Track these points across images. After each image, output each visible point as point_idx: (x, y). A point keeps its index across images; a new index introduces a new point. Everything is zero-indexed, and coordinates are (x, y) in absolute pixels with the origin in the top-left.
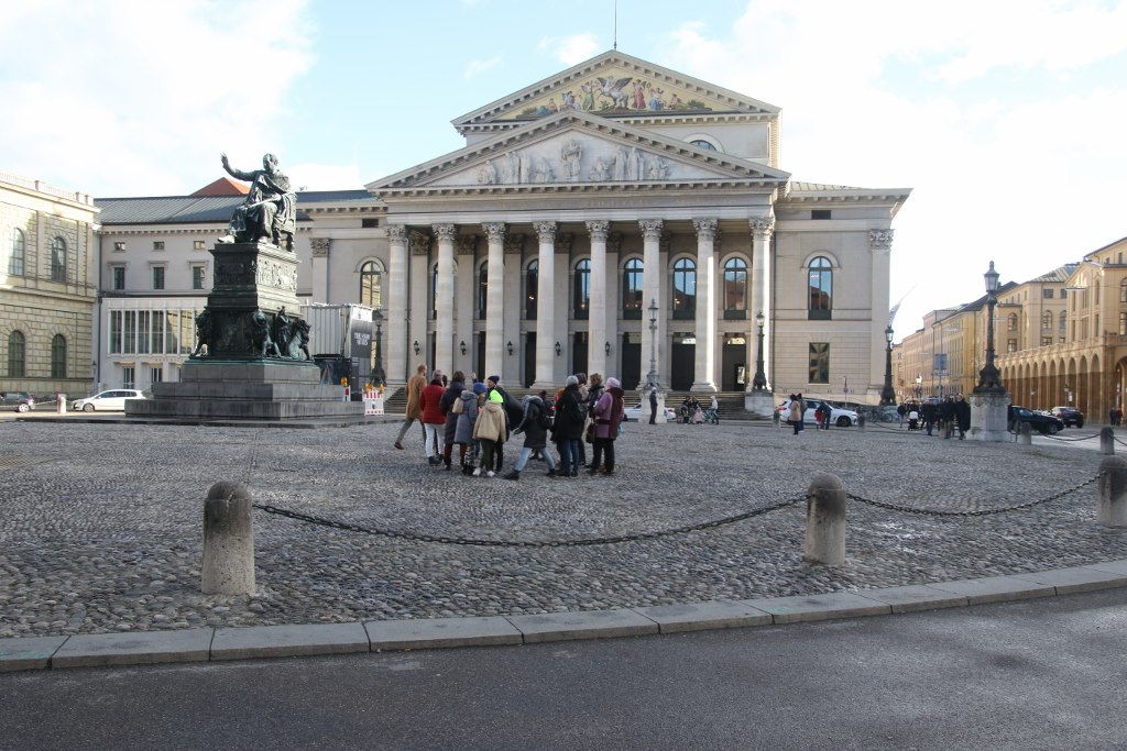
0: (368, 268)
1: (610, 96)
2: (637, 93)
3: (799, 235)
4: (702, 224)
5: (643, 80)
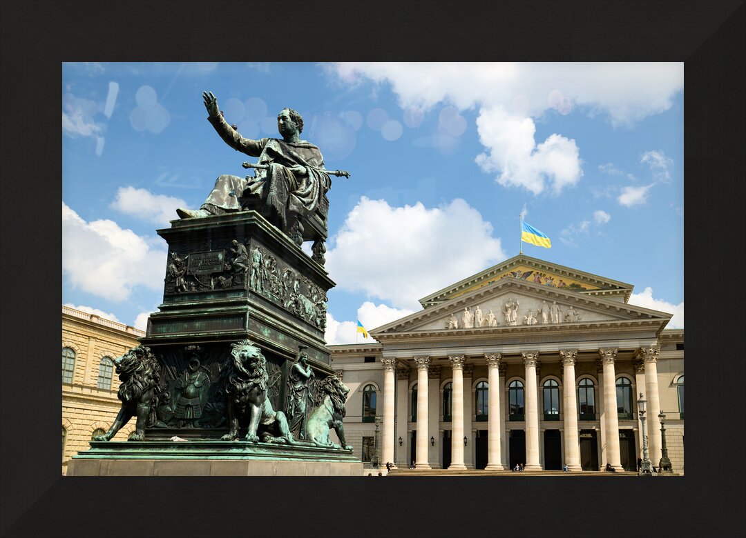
0: (367, 389)
2: (537, 280)
3: (668, 361)
4: (606, 352)
5: (540, 272)
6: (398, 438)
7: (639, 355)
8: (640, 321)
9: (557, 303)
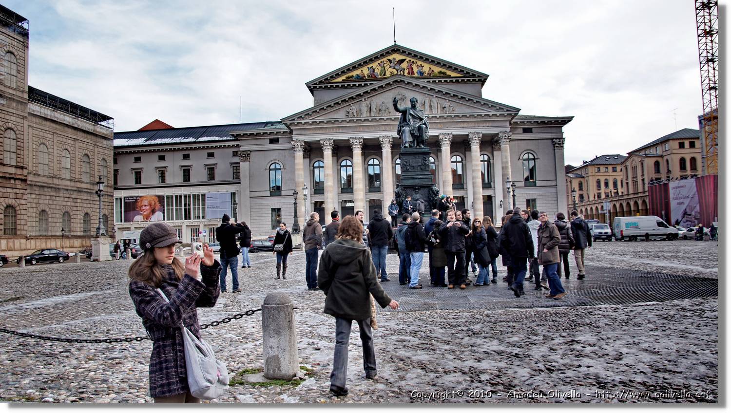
1: (394, 68)
2: (409, 67)
3: (518, 141)
5: (412, 60)
7: (497, 138)
9: (436, 97)
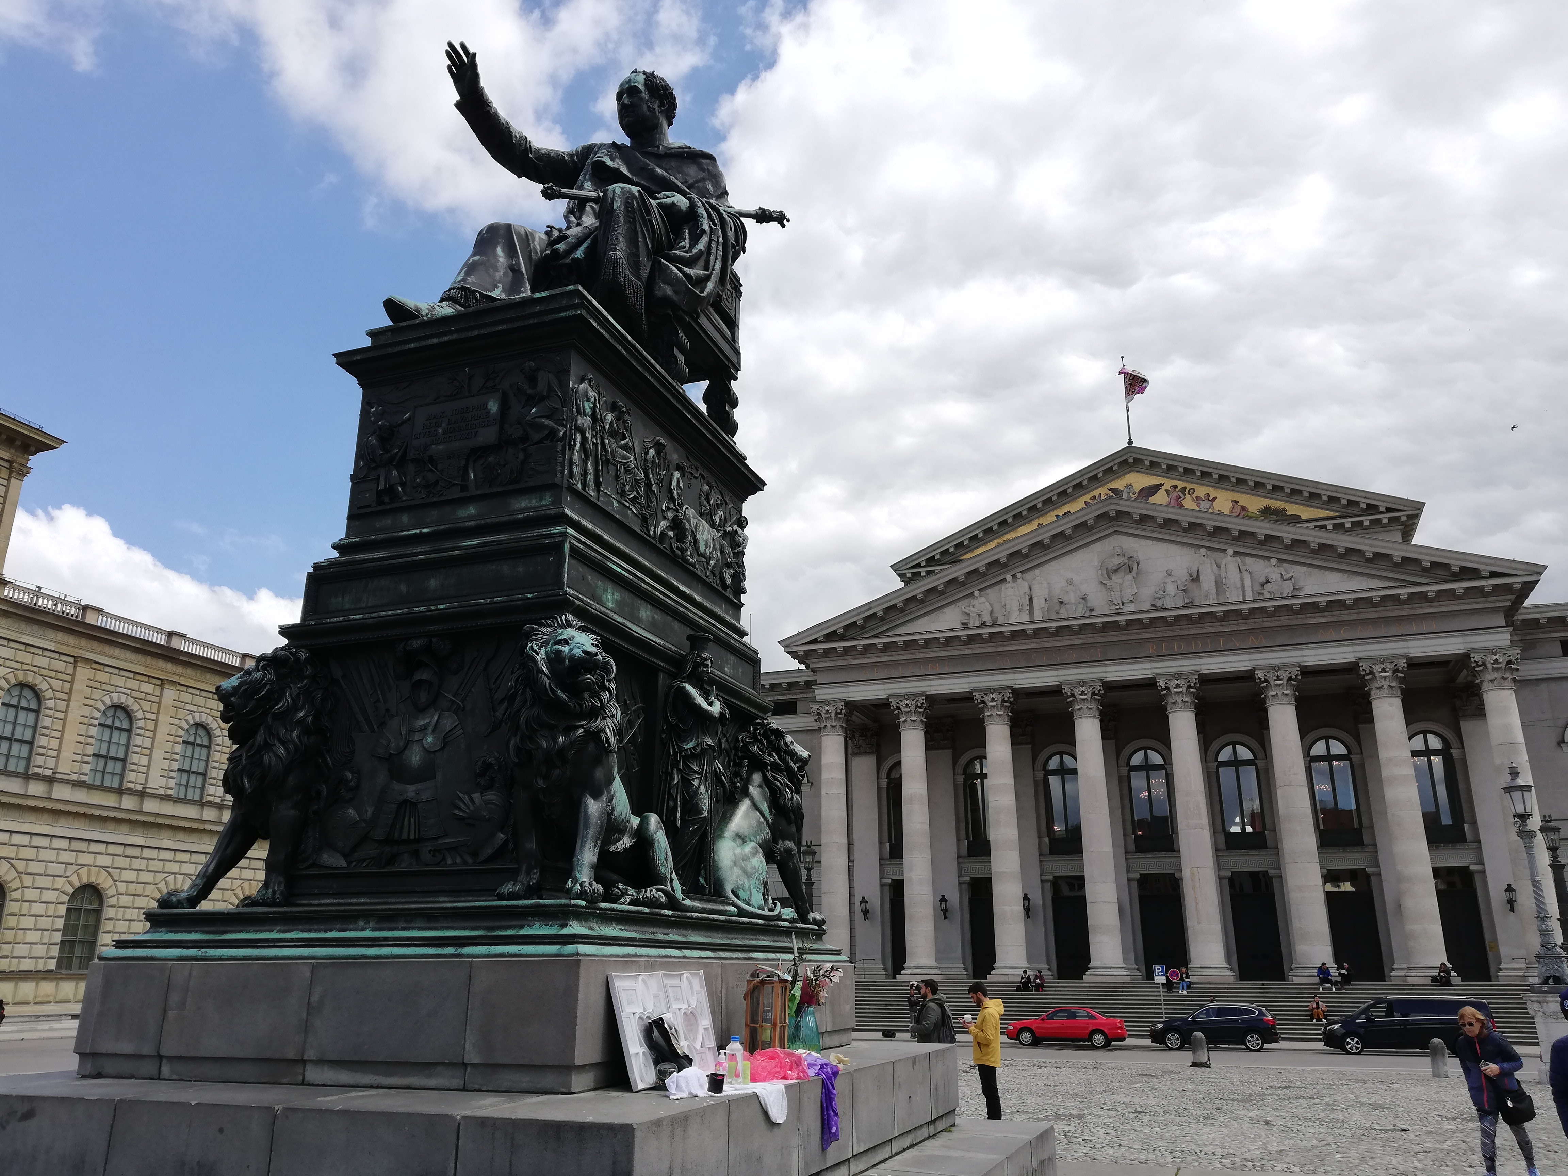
2: (1174, 503)
3: (1544, 686)
4: (1377, 668)
5: (1181, 485)
6: (858, 899)
7: (1465, 672)
8: (1459, 586)
9: (1236, 553)
